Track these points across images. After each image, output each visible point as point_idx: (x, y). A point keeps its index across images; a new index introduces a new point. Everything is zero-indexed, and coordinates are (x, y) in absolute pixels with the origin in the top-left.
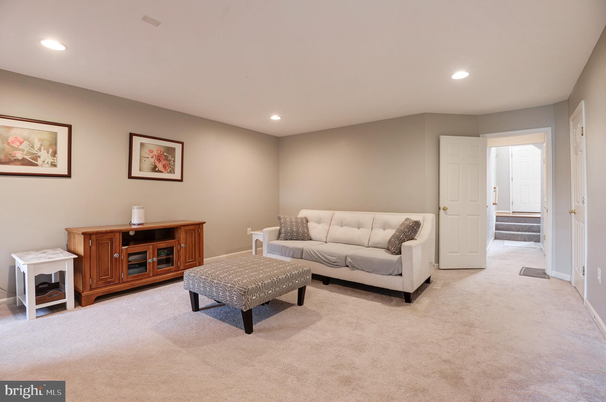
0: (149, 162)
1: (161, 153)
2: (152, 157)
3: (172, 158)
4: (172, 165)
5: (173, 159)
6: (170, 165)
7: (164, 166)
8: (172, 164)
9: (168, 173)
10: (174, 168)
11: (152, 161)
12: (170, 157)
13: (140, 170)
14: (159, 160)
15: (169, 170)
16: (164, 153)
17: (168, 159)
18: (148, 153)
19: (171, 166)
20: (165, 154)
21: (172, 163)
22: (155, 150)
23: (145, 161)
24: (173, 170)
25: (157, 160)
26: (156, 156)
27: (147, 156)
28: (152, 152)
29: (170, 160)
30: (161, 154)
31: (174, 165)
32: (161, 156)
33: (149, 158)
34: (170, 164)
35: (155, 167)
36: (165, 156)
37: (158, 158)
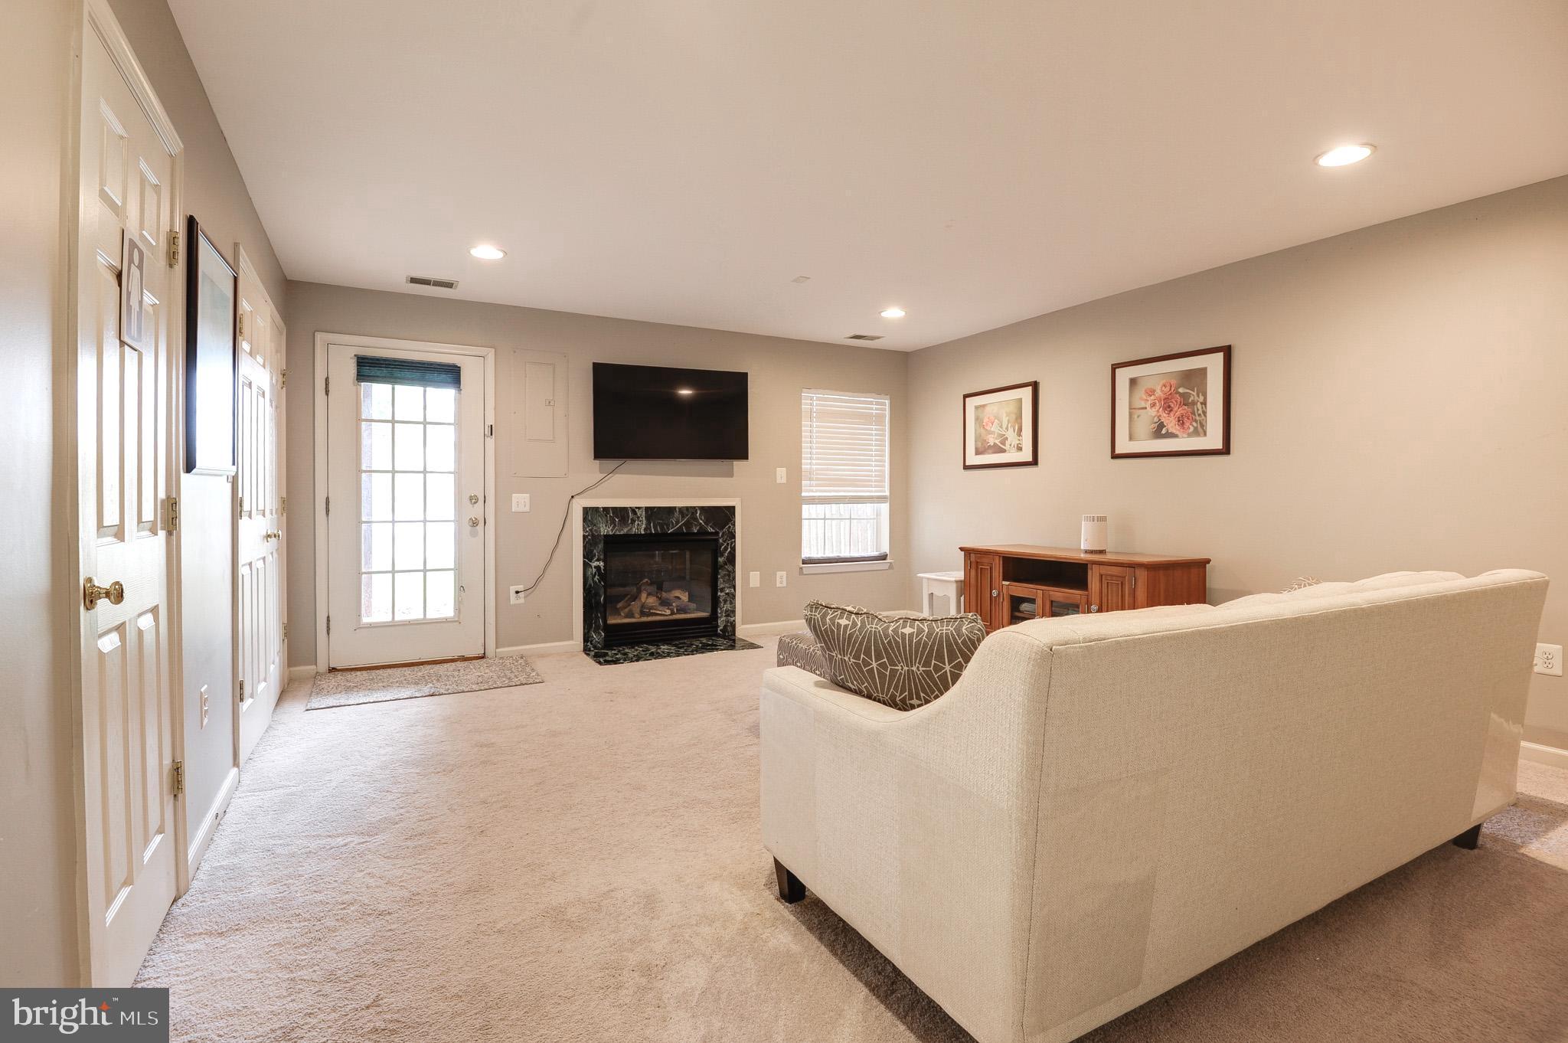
0: (1149, 415)
1: (1173, 389)
2: (1153, 405)
3: (1198, 396)
4: (1199, 415)
5: (1201, 399)
6: (1195, 415)
7: (1181, 422)
8: (1200, 412)
9: (1190, 435)
10: (1204, 423)
11: (1154, 414)
12: (1194, 396)
13: (1131, 438)
14: (1168, 409)
15: (1192, 429)
16: (1179, 388)
17: (1190, 400)
18: (1145, 398)
19: (1198, 418)
20: (1181, 390)
21: (1198, 410)
22: (1159, 388)
23: (1138, 417)
24: (1202, 426)
25: (1165, 409)
26: (1160, 401)
27: (1143, 404)
28: (1151, 392)
29: (1194, 403)
30: (1171, 394)
31: (1205, 413)
32: (1172, 398)
33: (1146, 408)
34: (1193, 413)
35: (1161, 426)
36: (1181, 395)
37: (1164, 403)
